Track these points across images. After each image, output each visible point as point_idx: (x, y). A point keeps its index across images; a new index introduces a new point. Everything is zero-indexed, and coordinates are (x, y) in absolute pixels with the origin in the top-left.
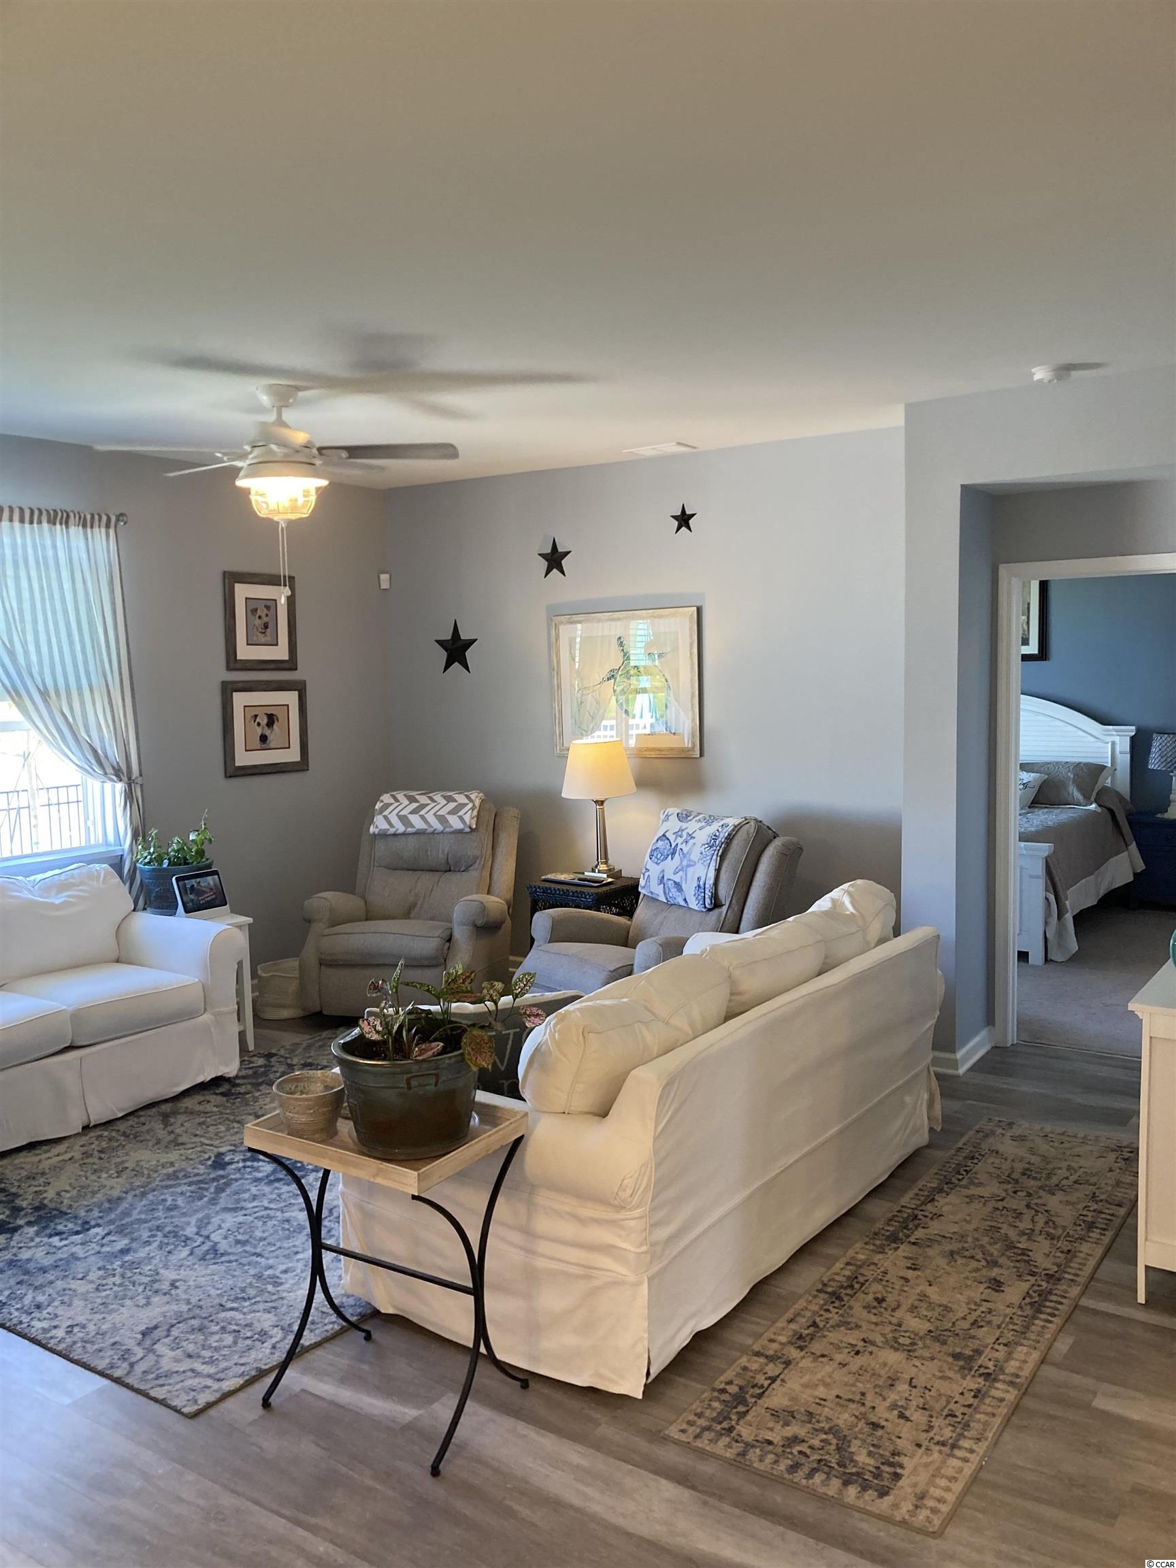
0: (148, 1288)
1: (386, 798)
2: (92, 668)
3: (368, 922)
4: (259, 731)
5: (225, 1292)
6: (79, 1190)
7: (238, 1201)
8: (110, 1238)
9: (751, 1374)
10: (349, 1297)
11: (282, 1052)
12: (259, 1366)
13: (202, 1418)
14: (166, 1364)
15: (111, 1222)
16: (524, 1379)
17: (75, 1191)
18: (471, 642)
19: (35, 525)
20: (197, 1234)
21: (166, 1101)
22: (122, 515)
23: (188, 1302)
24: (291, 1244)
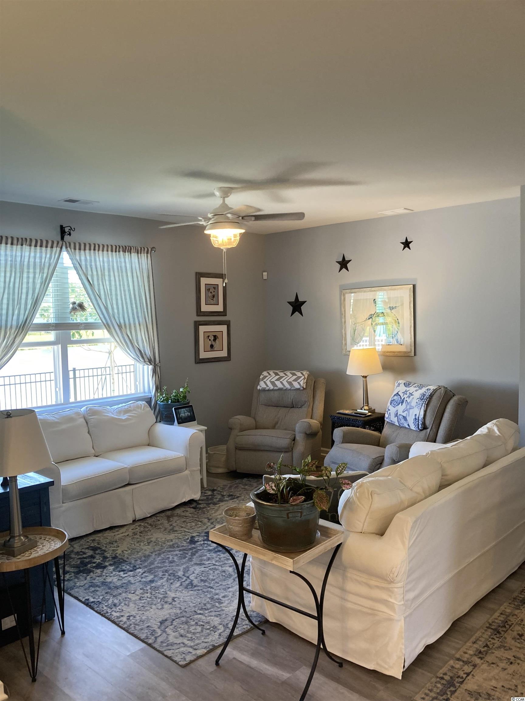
0: (162, 600)
1: (265, 373)
2: (140, 315)
3: (257, 430)
4: (210, 343)
5: (197, 605)
6: (131, 551)
7: (201, 560)
8: (145, 574)
9: (456, 670)
10: (254, 612)
11: (219, 489)
12: (214, 644)
13: (188, 668)
14: (171, 639)
15: (146, 567)
16: (341, 663)
17: (130, 551)
18: (304, 302)
19: (117, 253)
20: (183, 575)
21: (169, 510)
22: (153, 248)
23: (180, 609)
24: (226, 583)
